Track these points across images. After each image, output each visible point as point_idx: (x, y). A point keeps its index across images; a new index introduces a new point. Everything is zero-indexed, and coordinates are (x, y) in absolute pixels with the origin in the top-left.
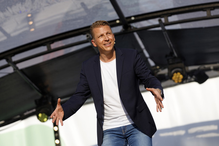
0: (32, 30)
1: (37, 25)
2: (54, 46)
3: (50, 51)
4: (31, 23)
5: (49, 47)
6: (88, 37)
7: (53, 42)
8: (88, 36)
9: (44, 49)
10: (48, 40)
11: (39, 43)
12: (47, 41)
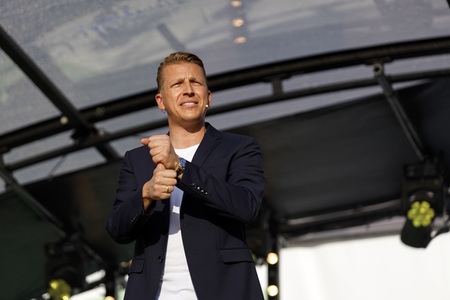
0: (241, 40)
1: (253, 28)
2: (290, 85)
3: (279, 97)
4: (238, 23)
5: (278, 88)
6: (379, 73)
7: (288, 75)
8: (377, 70)
9: (264, 90)
10: (277, 69)
11: (254, 74)
12: (274, 72)
